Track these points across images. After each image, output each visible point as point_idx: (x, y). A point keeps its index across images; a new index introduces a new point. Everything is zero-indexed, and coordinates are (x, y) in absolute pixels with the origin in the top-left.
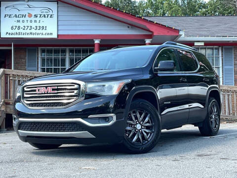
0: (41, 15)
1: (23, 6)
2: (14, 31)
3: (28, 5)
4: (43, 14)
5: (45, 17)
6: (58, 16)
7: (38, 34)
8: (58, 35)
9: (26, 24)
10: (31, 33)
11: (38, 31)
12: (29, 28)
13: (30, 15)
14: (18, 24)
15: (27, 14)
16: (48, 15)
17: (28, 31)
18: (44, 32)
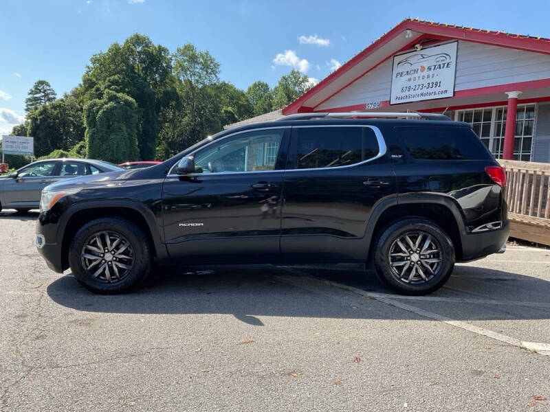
0: (435, 66)
1: (416, 57)
2: (403, 94)
3: (422, 55)
4: (438, 64)
5: (440, 68)
6: (456, 63)
7: (430, 94)
8: (454, 92)
9: (417, 82)
10: (422, 94)
11: (430, 90)
12: (421, 87)
13: (423, 69)
14: (408, 84)
15: (420, 68)
16: (444, 64)
17: (419, 92)
18: (437, 89)
